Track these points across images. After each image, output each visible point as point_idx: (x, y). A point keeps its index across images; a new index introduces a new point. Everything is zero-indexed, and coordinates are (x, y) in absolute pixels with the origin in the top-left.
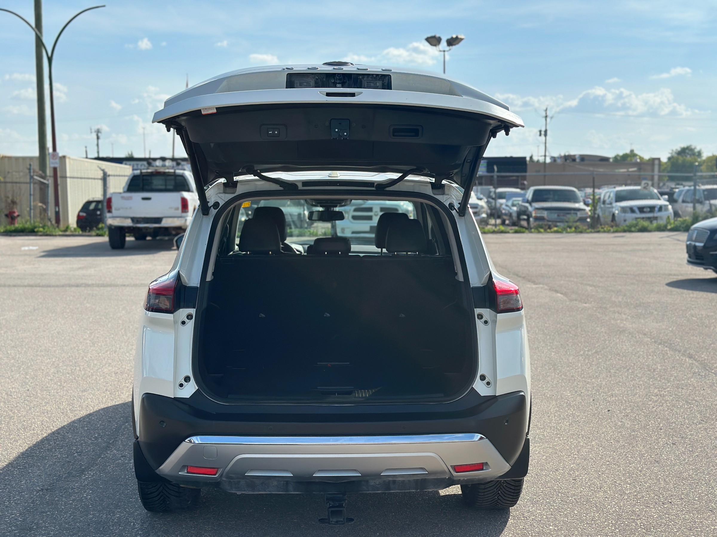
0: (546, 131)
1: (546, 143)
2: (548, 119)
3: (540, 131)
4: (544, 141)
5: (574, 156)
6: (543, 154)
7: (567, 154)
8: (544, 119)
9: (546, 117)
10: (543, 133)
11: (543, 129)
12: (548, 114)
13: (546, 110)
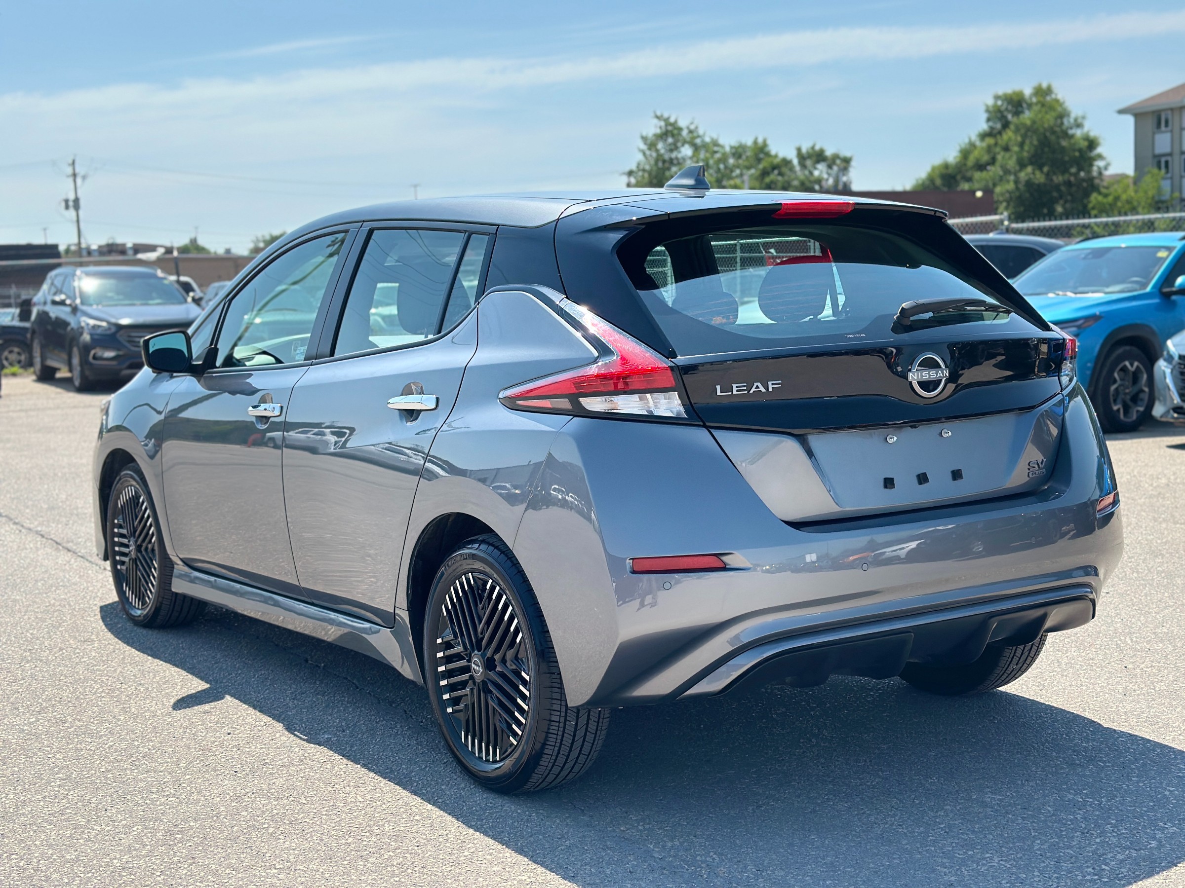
0: (76, 201)
1: (78, 221)
2: (79, 180)
3: (67, 201)
4: (75, 218)
5: (124, 245)
6: (75, 240)
7: (110, 241)
8: (71, 180)
9: (74, 175)
10: (71, 204)
11: (72, 197)
12: (77, 171)
13: (73, 163)
